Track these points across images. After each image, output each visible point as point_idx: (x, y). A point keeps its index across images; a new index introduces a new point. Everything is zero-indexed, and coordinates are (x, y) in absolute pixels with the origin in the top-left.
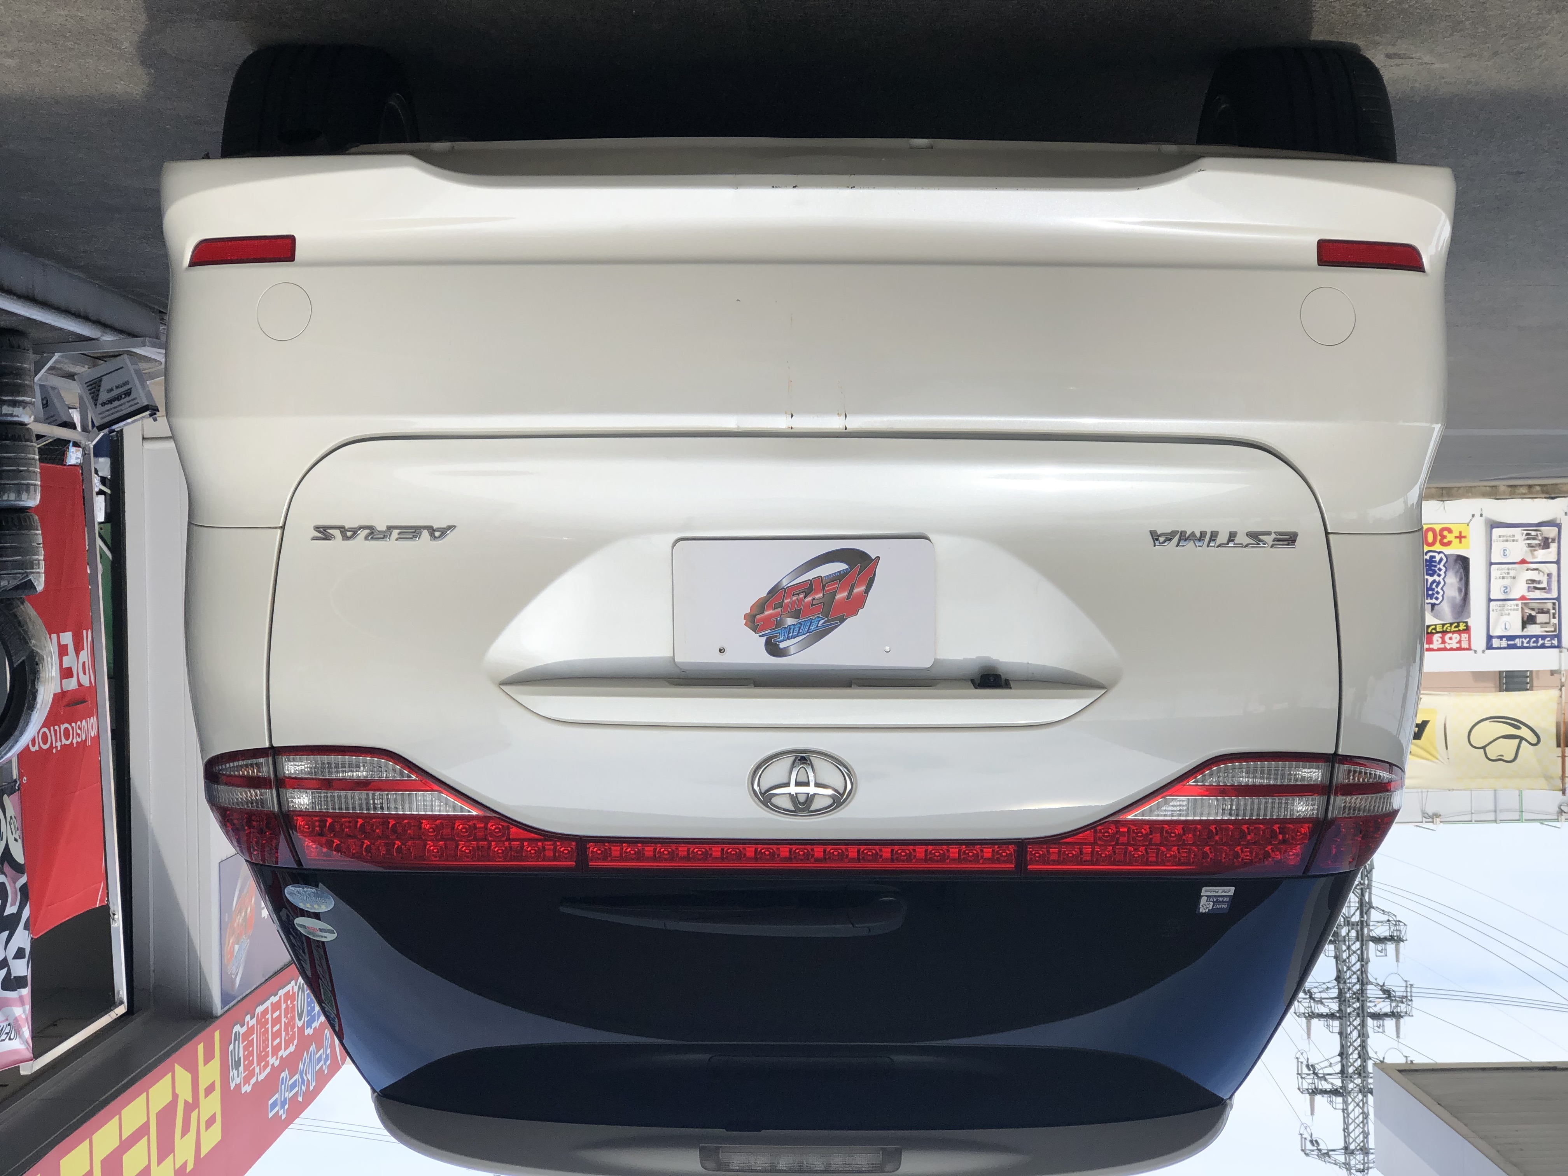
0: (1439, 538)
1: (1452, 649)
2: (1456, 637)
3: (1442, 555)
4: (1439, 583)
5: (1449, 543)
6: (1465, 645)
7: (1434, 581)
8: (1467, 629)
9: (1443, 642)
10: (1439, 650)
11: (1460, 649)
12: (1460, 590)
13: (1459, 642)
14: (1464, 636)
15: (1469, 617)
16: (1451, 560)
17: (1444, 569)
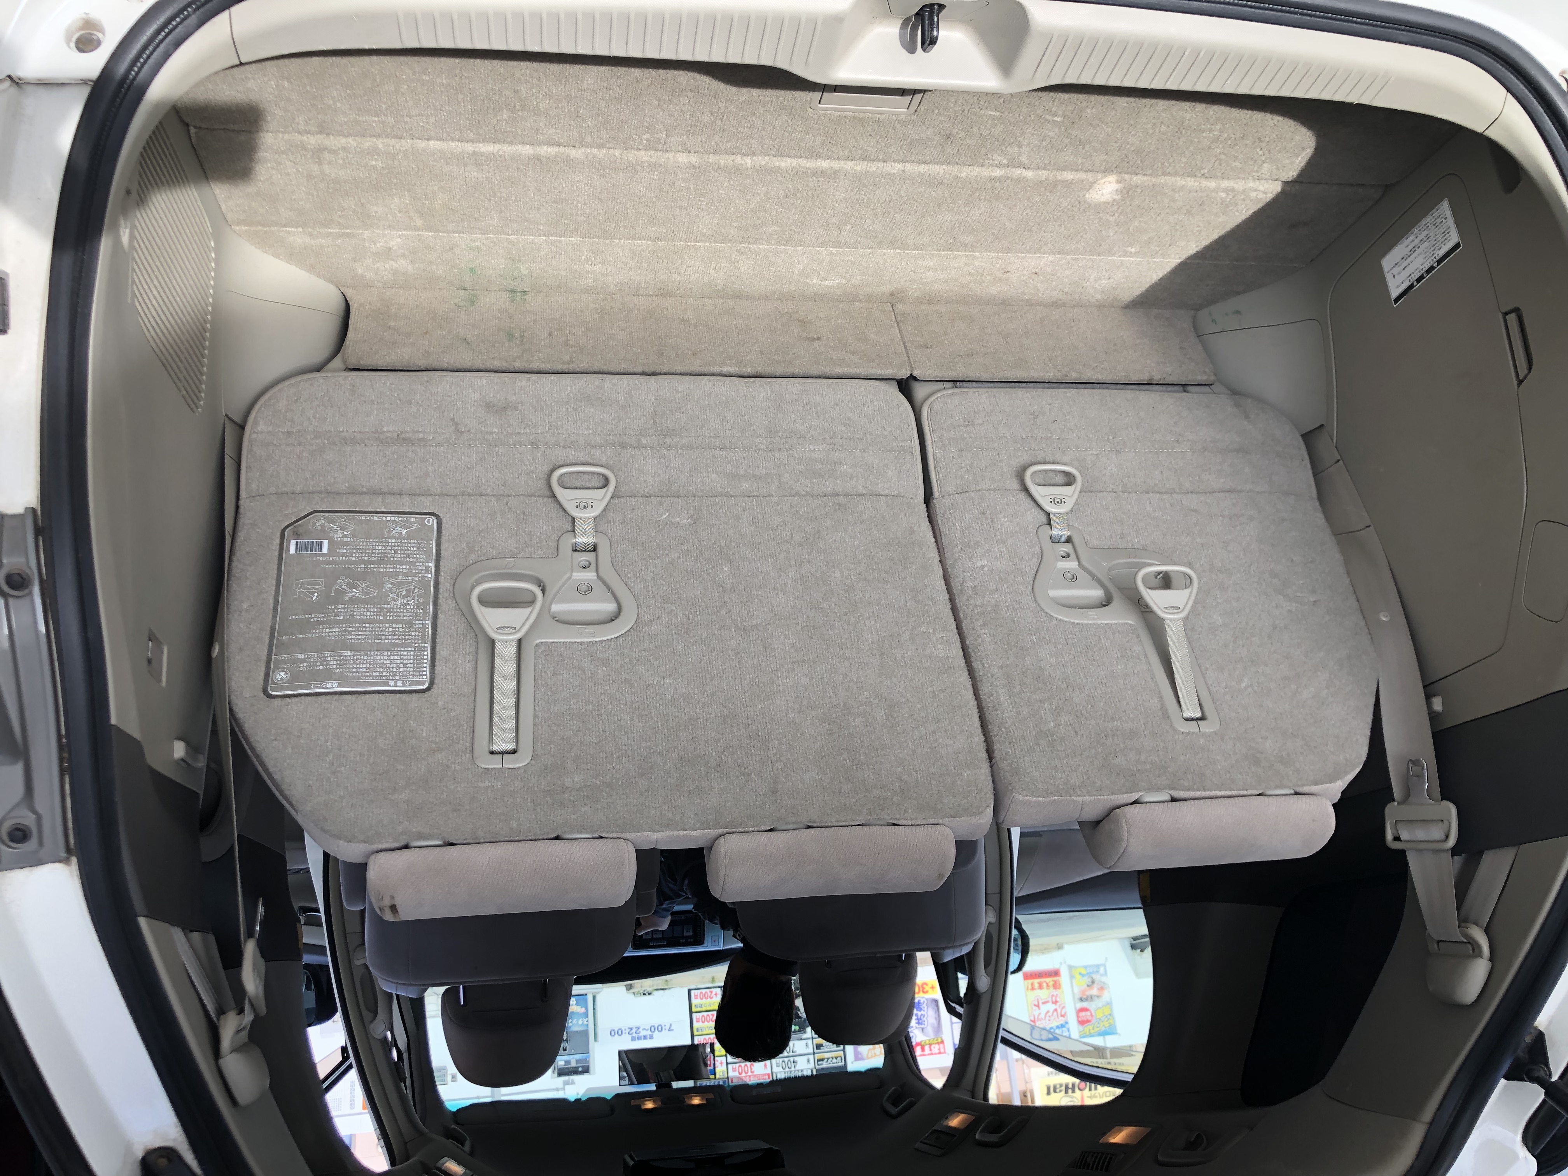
0: (921, 989)
1: (935, 1054)
2: (937, 1046)
3: (924, 999)
4: (924, 1016)
5: (927, 992)
6: (942, 1050)
7: (922, 1015)
8: (942, 1042)
9: (931, 1050)
10: (929, 1054)
11: (940, 1053)
12: (936, 1019)
13: (939, 1049)
14: (941, 1045)
15: (942, 1033)
16: (930, 1002)
17: (926, 1007)
